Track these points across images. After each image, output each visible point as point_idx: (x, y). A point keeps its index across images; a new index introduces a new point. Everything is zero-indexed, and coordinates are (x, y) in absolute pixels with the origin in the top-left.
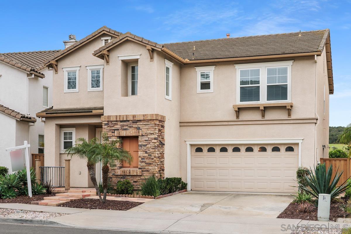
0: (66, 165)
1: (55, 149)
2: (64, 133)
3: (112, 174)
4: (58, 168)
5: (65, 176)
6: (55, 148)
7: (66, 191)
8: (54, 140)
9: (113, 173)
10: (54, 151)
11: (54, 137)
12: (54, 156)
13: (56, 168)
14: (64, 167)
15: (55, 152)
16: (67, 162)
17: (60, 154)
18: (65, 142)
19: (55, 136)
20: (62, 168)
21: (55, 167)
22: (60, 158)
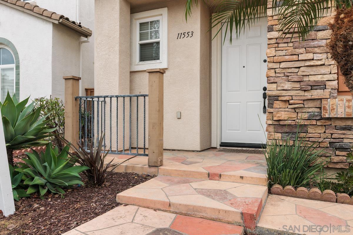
0: (151, 86)
1: (118, 56)
2: (141, 24)
3: (306, 116)
4: (127, 100)
5: (149, 122)
6: (120, 55)
7: (153, 170)
8: (117, 35)
9: (310, 110)
10: (117, 61)
11: (118, 27)
12: (118, 74)
13: (121, 100)
14: (145, 96)
15: (120, 63)
16: (156, 77)
17: (132, 72)
18: (142, 46)
19: (118, 24)
20: (138, 96)
21: (117, 97)
22: (131, 81)
